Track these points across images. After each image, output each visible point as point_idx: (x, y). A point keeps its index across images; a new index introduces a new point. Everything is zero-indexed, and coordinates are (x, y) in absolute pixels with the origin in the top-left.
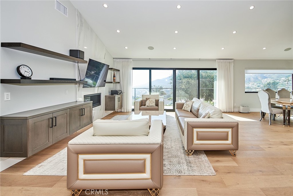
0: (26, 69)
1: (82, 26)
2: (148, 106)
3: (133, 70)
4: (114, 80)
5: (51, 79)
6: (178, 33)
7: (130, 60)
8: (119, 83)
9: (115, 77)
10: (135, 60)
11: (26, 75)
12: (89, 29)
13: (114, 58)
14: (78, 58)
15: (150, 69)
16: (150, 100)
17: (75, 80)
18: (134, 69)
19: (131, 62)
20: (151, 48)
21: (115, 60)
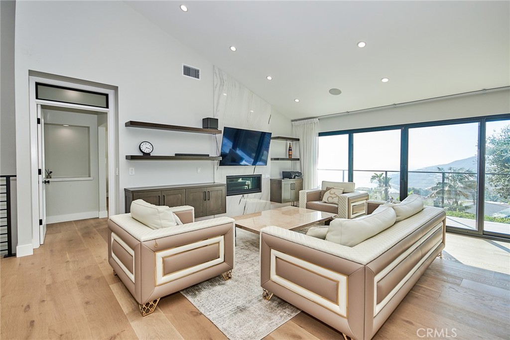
0: (148, 145)
1: (223, 85)
2: (325, 202)
3: (319, 137)
4: (289, 155)
5: (176, 155)
6: (366, 44)
7: (315, 119)
8: (298, 159)
9: (291, 150)
10: (321, 119)
11: (147, 151)
12: (235, 86)
13: (292, 121)
14: (208, 128)
15: (351, 132)
16: (332, 191)
17: (208, 155)
18: (321, 134)
19: (317, 123)
20: (335, 92)
21: (293, 122)
